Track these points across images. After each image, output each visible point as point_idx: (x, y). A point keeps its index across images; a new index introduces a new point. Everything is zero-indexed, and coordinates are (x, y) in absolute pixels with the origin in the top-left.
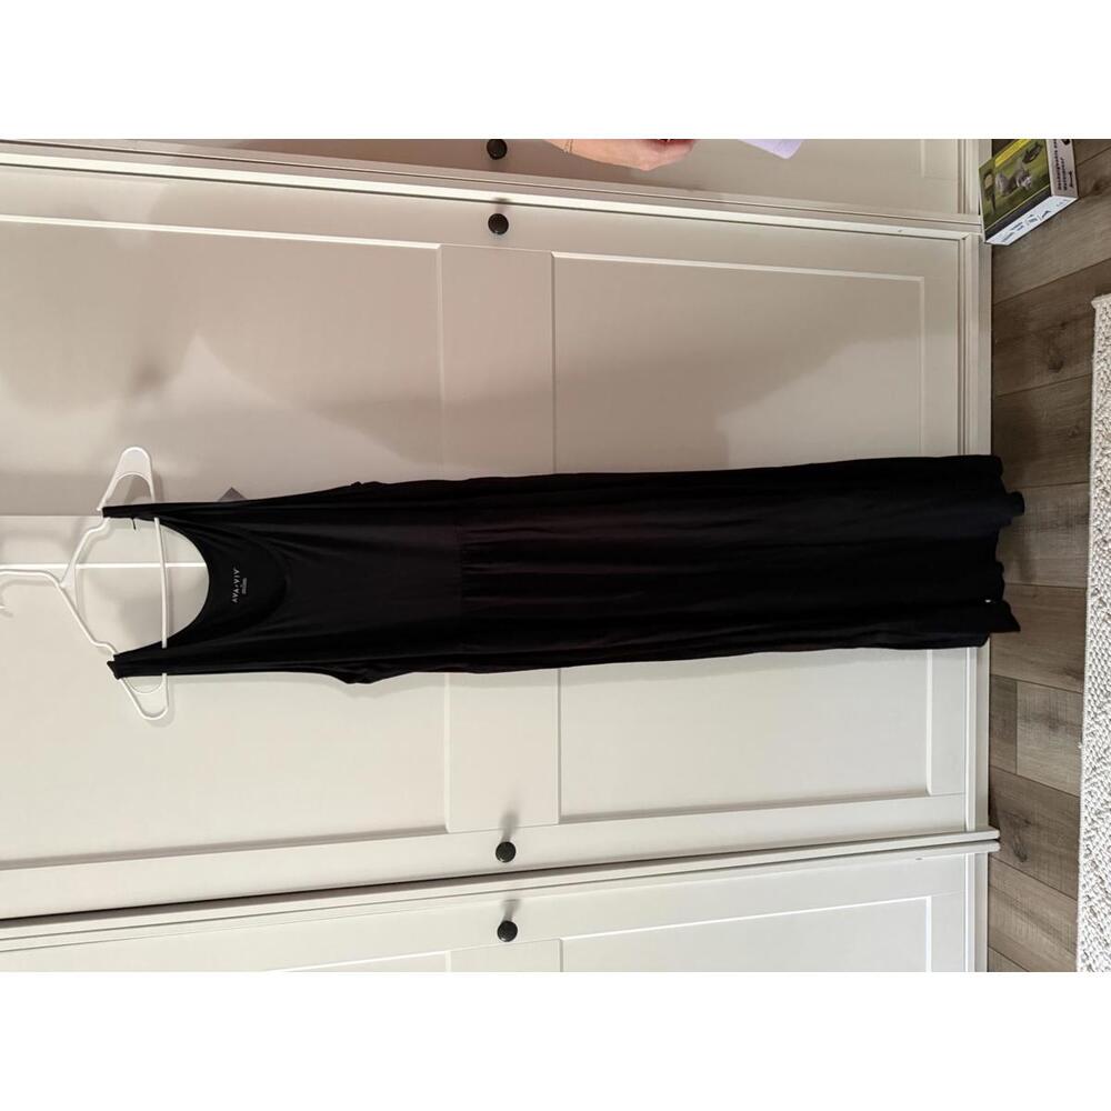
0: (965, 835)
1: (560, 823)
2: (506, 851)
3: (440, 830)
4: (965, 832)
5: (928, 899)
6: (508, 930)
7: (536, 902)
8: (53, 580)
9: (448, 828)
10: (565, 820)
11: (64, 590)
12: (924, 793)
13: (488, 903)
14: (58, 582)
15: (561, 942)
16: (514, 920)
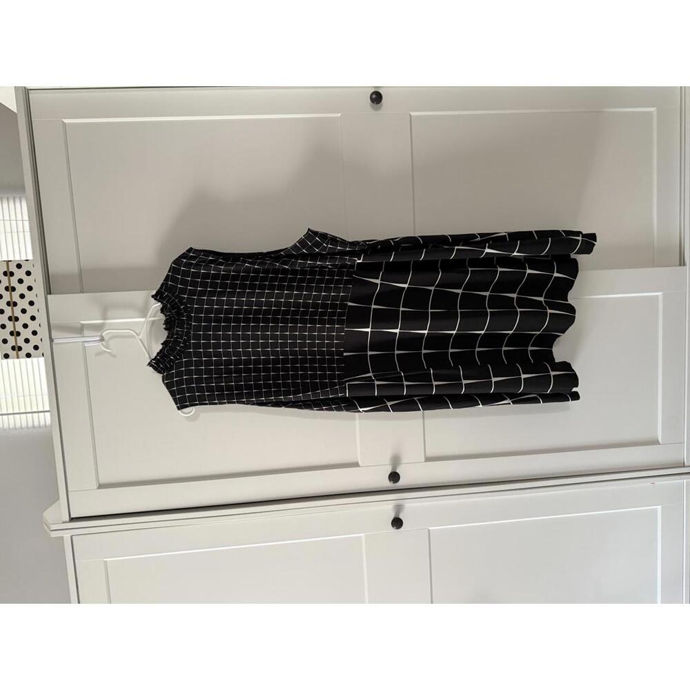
0: (684, 469)
1: (425, 461)
2: (394, 477)
3: (356, 465)
4: (684, 466)
5: (659, 507)
6: (397, 523)
7: (413, 506)
8: (135, 334)
9: (360, 464)
10: (428, 459)
11: (141, 340)
12: (657, 442)
13: (384, 507)
14: (138, 335)
15: (429, 530)
16: (400, 517)
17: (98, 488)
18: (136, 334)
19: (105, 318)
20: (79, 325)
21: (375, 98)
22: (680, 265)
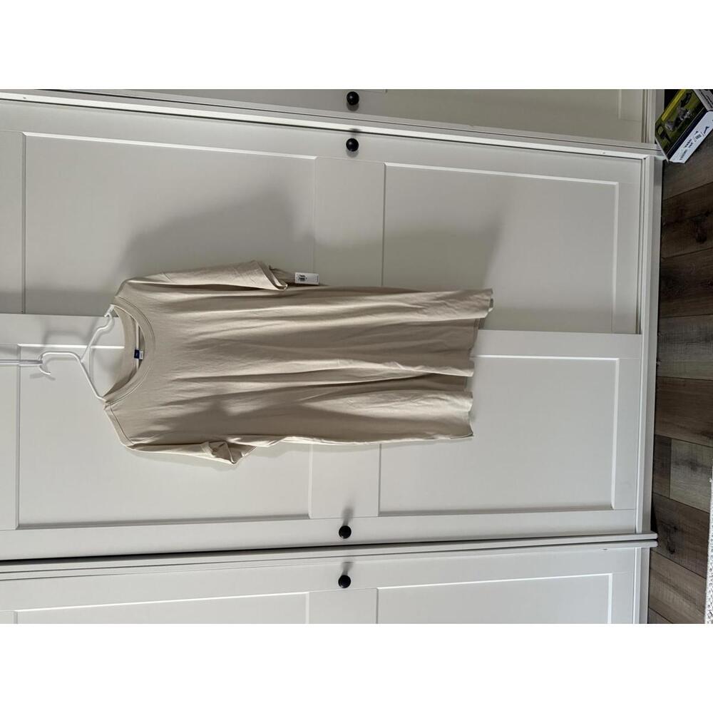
0: (635, 536)
1: (379, 516)
2: (345, 531)
3: (306, 516)
4: (635, 533)
5: (610, 575)
6: (345, 581)
7: (364, 564)
8: (76, 357)
9: (310, 516)
10: (382, 514)
11: (82, 364)
12: (611, 508)
13: (333, 564)
14: (80, 359)
15: (378, 590)
16: (349, 575)
17: (17, 529)
18: (78, 356)
19: (45, 342)
20: (16, 348)
21: (352, 145)
22: (637, 333)
